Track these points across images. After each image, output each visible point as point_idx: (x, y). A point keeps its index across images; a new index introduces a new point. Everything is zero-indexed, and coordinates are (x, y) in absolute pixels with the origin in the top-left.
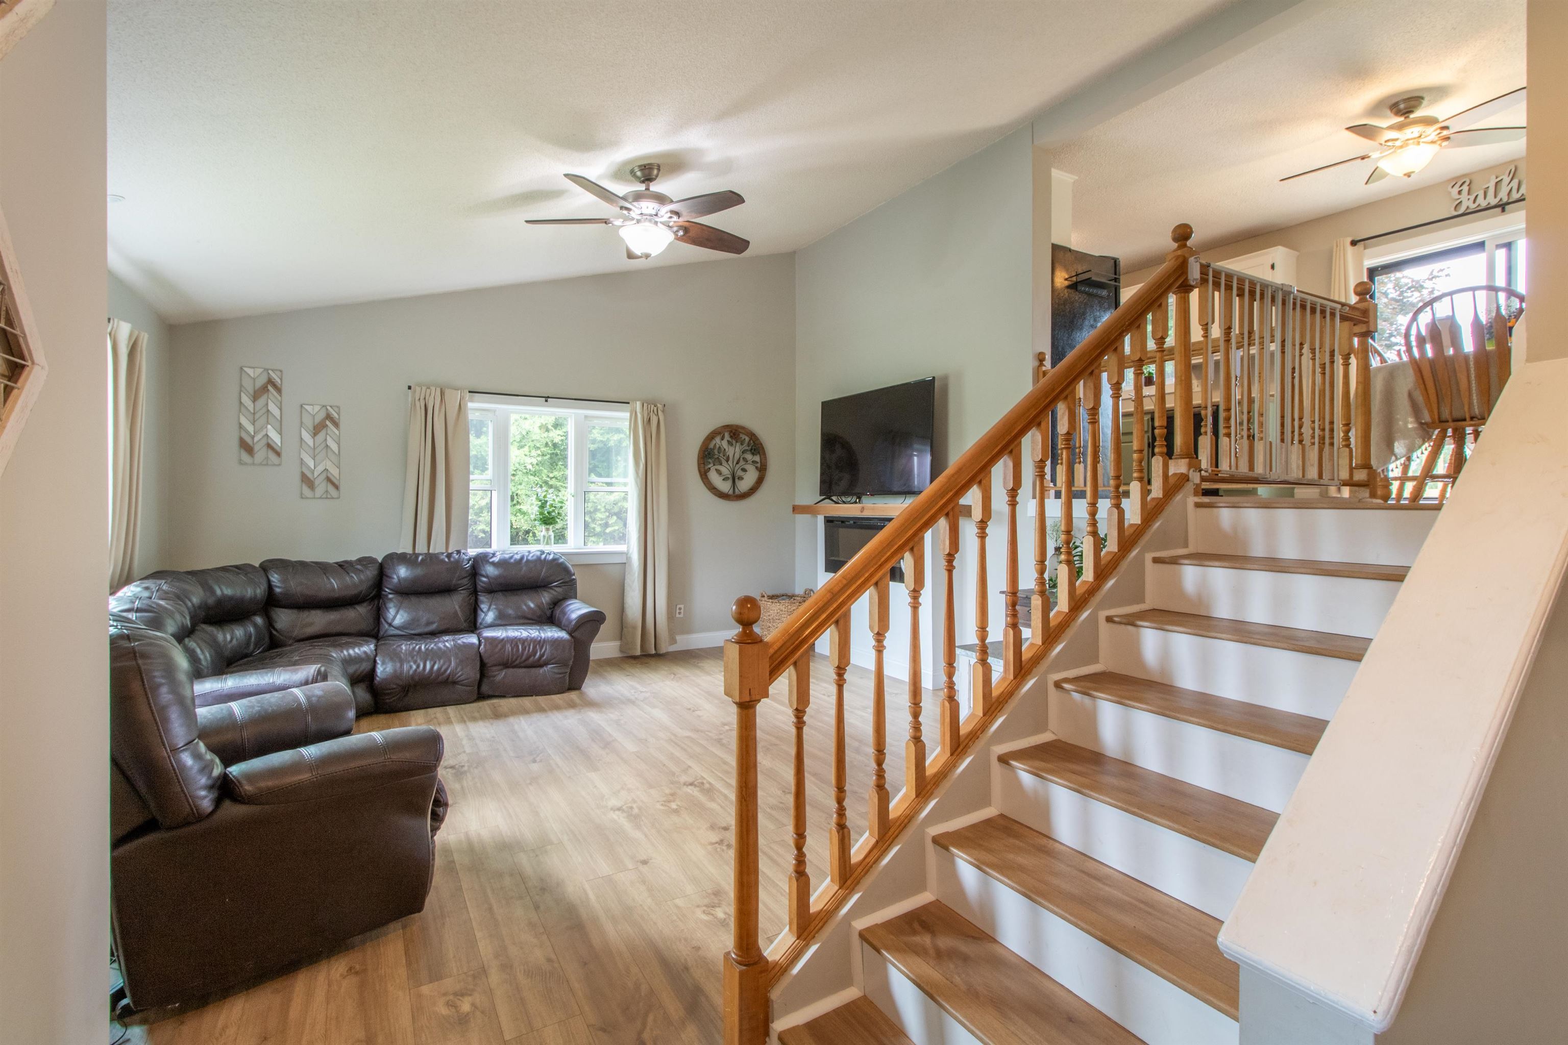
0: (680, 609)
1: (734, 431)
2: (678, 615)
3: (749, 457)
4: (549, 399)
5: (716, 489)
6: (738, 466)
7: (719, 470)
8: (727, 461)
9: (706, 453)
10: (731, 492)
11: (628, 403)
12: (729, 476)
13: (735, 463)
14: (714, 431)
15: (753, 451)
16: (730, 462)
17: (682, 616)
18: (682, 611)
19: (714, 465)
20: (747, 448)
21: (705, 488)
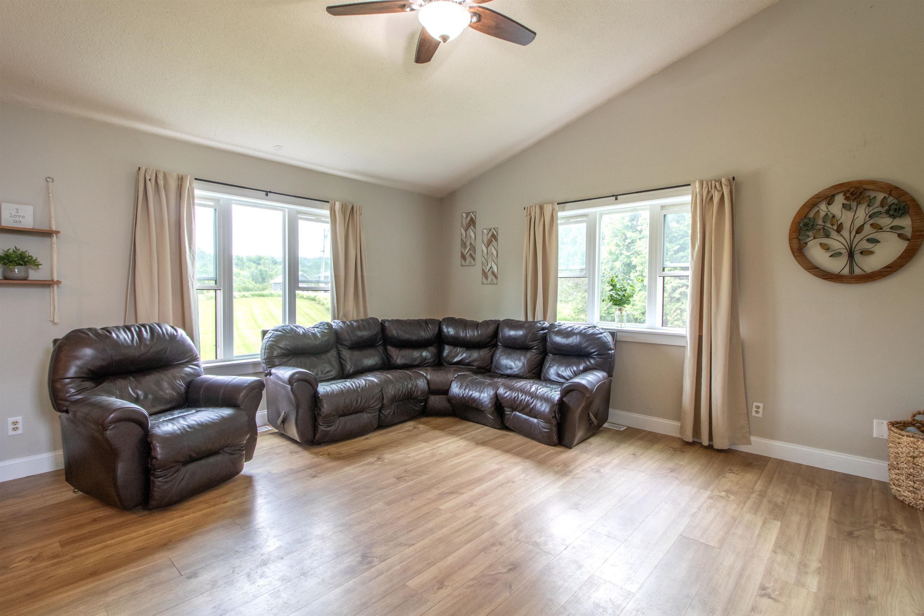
0: (758, 407)
1: (851, 190)
2: (754, 414)
3: (886, 221)
4: (619, 197)
5: (818, 268)
6: (859, 237)
7: (825, 245)
8: (839, 230)
9: (801, 225)
10: (846, 271)
11: (689, 185)
12: (844, 251)
13: (854, 233)
14: (816, 195)
15: (891, 212)
16: (845, 233)
17: (760, 415)
18: (761, 410)
19: (815, 238)
20: (880, 209)
21: (801, 267)
